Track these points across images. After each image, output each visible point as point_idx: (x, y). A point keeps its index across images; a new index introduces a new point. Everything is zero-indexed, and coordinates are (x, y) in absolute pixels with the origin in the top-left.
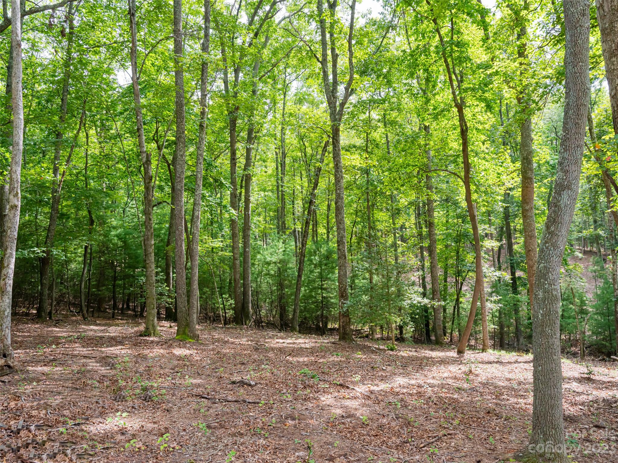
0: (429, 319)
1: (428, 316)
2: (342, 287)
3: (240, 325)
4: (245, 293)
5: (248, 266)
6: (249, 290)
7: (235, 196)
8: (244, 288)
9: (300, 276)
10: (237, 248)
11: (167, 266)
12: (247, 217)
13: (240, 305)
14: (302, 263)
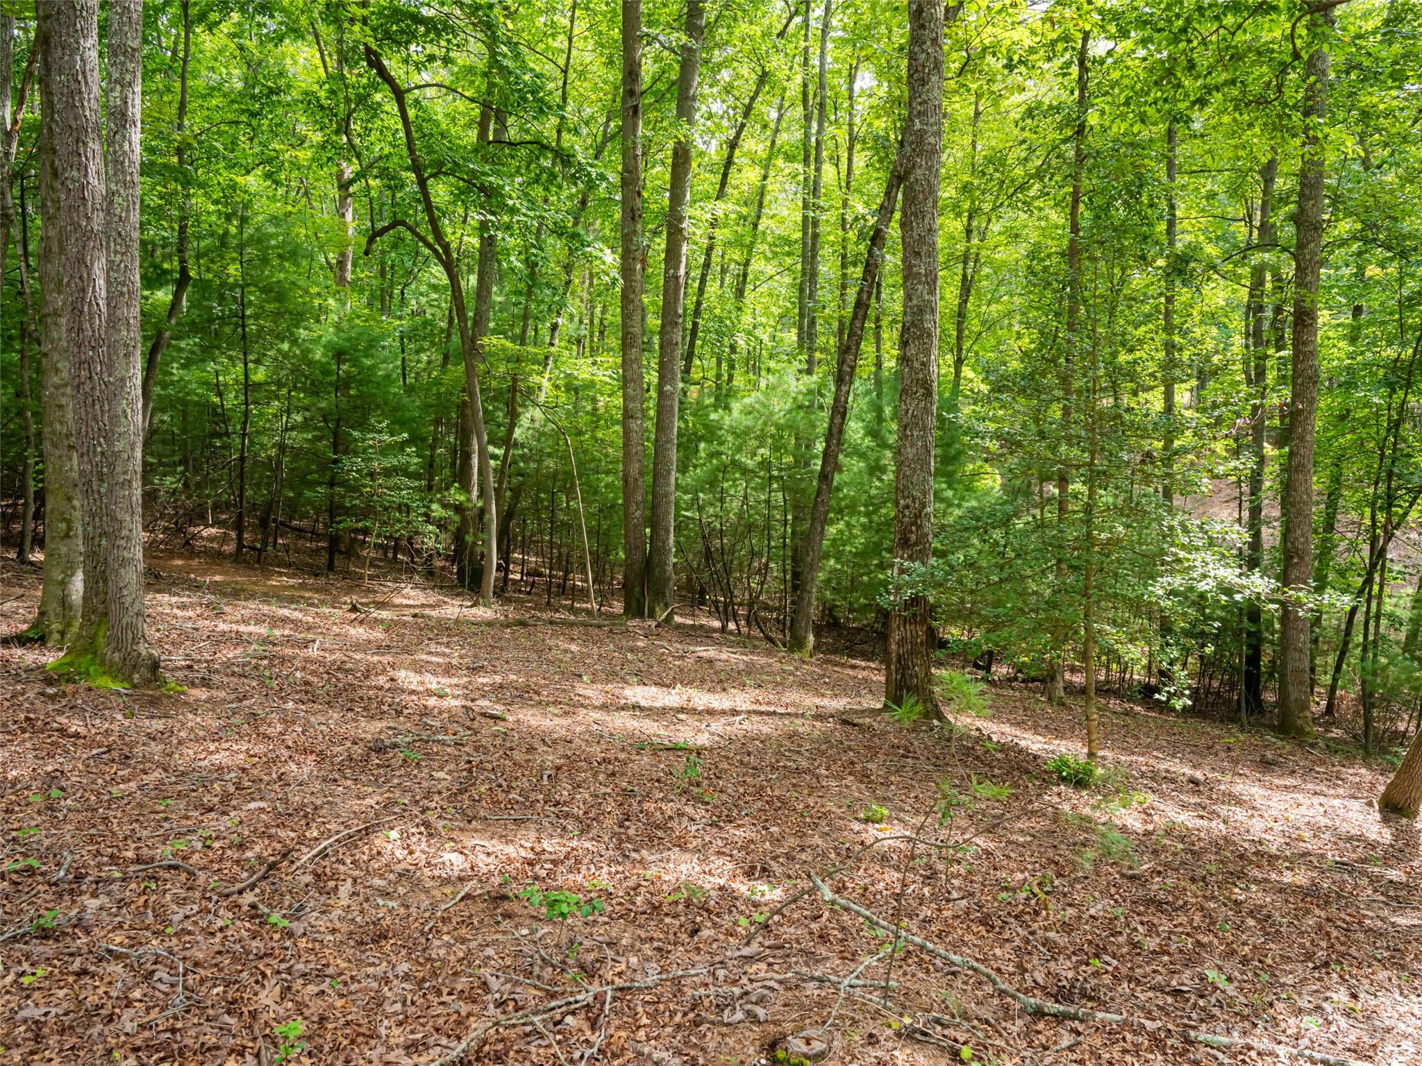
0: (1261, 640)
1: (1259, 631)
2: (907, 507)
3: (634, 617)
4: (655, 521)
5: (669, 441)
6: (669, 513)
7: (632, 214)
8: (654, 507)
9: (825, 477)
10: (633, 380)
11: (464, 435)
12: (672, 286)
13: (637, 556)
14: (835, 434)
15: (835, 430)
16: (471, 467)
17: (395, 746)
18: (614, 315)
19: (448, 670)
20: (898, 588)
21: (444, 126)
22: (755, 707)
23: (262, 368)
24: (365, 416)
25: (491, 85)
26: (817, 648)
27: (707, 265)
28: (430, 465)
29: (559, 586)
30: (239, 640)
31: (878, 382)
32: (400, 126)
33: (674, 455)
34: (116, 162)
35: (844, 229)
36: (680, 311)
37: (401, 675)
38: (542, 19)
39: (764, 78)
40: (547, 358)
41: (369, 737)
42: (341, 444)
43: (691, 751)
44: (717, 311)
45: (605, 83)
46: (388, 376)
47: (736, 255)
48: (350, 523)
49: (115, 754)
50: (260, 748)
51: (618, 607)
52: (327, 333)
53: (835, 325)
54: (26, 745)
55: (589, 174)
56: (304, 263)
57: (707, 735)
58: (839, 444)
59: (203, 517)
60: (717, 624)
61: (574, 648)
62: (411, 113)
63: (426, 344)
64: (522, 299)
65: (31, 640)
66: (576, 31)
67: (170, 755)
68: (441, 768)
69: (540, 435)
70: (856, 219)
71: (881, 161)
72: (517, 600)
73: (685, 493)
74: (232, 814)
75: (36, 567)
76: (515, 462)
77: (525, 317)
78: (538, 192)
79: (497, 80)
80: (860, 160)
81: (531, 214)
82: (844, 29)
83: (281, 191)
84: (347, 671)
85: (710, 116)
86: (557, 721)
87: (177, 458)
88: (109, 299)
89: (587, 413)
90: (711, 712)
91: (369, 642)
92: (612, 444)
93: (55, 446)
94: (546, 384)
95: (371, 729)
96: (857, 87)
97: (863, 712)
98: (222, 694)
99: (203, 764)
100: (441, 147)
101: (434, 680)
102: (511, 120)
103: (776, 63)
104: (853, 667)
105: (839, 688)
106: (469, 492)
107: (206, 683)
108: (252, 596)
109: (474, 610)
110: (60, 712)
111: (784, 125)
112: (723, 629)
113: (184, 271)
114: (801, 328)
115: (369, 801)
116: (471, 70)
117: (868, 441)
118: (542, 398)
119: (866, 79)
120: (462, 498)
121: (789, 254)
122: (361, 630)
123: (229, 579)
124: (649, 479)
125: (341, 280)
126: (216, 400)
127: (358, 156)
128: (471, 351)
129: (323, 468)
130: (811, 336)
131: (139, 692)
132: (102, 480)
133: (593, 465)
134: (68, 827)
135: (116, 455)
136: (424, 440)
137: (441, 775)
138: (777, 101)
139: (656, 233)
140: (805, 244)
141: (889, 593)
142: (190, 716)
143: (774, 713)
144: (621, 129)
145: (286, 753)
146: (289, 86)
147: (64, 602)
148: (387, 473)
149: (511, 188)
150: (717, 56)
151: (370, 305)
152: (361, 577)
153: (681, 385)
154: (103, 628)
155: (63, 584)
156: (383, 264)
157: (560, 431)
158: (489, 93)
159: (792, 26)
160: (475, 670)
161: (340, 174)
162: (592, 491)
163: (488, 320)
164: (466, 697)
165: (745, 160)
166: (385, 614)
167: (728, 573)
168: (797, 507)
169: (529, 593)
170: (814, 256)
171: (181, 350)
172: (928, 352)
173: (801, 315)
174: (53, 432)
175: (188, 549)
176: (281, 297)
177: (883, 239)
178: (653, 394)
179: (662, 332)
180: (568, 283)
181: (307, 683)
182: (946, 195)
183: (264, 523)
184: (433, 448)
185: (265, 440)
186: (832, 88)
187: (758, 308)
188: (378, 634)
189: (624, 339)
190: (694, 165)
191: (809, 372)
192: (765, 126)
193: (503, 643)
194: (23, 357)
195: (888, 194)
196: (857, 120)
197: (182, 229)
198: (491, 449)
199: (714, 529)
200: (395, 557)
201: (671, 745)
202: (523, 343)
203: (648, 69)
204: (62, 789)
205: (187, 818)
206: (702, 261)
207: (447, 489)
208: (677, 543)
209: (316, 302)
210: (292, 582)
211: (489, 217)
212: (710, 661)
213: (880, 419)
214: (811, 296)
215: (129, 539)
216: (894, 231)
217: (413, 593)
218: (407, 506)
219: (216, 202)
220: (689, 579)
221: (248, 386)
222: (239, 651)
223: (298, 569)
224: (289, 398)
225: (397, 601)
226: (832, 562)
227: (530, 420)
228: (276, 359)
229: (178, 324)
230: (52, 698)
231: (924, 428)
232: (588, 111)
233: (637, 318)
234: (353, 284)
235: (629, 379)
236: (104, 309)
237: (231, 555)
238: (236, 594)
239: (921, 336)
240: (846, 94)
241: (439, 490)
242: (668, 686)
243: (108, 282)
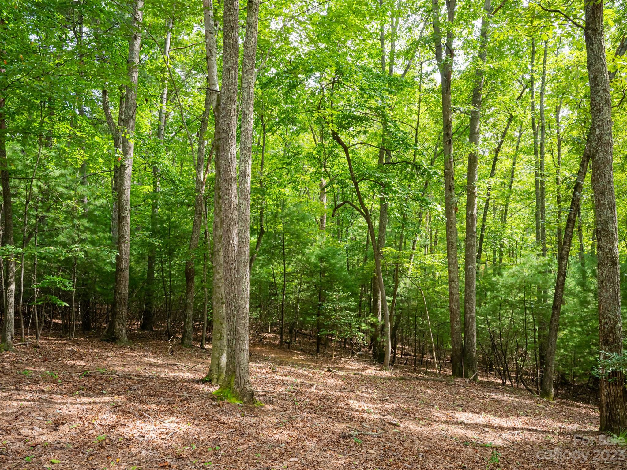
2: (606, 323)
3: (458, 377)
4: (466, 329)
5: (472, 292)
6: (473, 326)
7: (450, 188)
8: (466, 323)
9: (556, 307)
10: (453, 264)
11: (375, 292)
12: (470, 219)
13: (458, 347)
14: (560, 285)
15: (560, 284)
16: (378, 306)
17: (350, 436)
18: (442, 233)
19: (372, 400)
20: (604, 367)
21: (364, 159)
22: (525, 427)
23: (290, 266)
24: (332, 285)
25: (384, 140)
26: (556, 395)
27: (487, 207)
28: (360, 305)
29: (419, 361)
30: (283, 383)
31: (582, 257)
32: (346, 162)
33: (475, 298)
34: (241, 191)
35: (558, 184)
36: (475, 230)
37: (351, 402)
38: (406, 109)
39: (511, 119)
40: (411, 255)
41: (339, 431)
42: (322, 297)
43: (492, 448)
44: (493, 228)
45: (434, 131)
46: (341, 267)
47: (502, 201)
48: (326, 332)
49: (238, 432)
50: (294, 433)
51: (449, 372)
52: (317, 251)
53: (555, 231)
54: (205, 426)
55: (429, 172)
56: (307, 222)
57: (501, 440)
58: (563, 290)
59: (267, 329)
60: (500, 381)
61: (429, 391)
62: (351, 156)
63: (357, 252)
64: (400, 230)
65: (206, 381)
66: (421, 112)
67: (259, 434)
68: (372, 448)
69: (409, 290)
70: (565, 179)
71: (577, 150)
72: (401, 367)
73: (480, 316)
74: (284, 463)
75: (207, 350)
76: (398, 303)
77: (401, 237)
78: (406, 182)
79: (387, 137)
80: (565, 150)
81: (404, 193)
82: (552, 90)
83: (298, 193)
84: (328, 399)
85: (485, 140)
86: (424, 428)
87: (257, 305)
88: (239, 244)
89: (431, 280)
90: (502, 428)
91: (336, 386)
92: (443, 293)
93: (217, 303)
94: (411, 267)
95: (340, 427)
96: (560, 116)
97: (587, 432)
98: (278, 408)
99: (272, 439)
100: (363, 169)
101: (366, 405)
102: (393, 154)
103: (518, 111)
104: (578, 407)
105: (571, 418)
106: (377, 318)
107: (271, 402)
108: (287, 364)
109: (381, 372)
110: (218, 413)
111: (522, 138)
112: (504, 384)
113: (262, 229)
114: (537, 234)
115: (341, 462)
116: (376, 134)
117: (579, 289)
118: (409, 274)
119: (565, 111)
120: (374, 320)
121: (529, 198)
122: (332, 380)
123: (277, 356)
124: (462, 310)
125: (322, 227)
126: (273, 280)
127: (329, 176)
128: (377, 255)
129: (314, 308)
130: (543, 237)
131: (246, 405)
132: (234, 317)
133: (434, 304)
134: (222, 463)
135: (240, 306)
136: (357, 294)
137: (371, 451)
138: (519, 127)
139: (461, 195)
140: (537, 193)
141: (598, 368)
142: (266, 417)
143: (536, 430)
144: (443, 150)
145: (305, 437)
146: (302, 151)
147: (218, 366)
148: (341, 309)
149: (394, 183)
150: (488, 112)
151: (333, 236)
152: (331, 356)
153: (477, 264)
154: (233, 377)
155: (219, 358)
156: (338, 219)
157: (419, 289)
158: (383, 143)
159: (525, 93)
160: (383, 401)
161: (321, 185)
162: (434, 315)
163: (384, 240)
164: (380, 414)
165: (503, 157)
166: (342, 373)
167: (505, 355)
168: (540, 323)
169: (405, 364)
170: (543, 198)
171: (260, 260)
172: (613, 243)
173: (537, 227)
174: (217, 298)
175: (261, 343)
176: (298, 237)
177: (581, 187)
178: (462, 269)
179: (466, 240)
180: (420, 221)
181: (311, 404)
182: (615, 161)
183: (291, 332)
184: (361, 297)
185: (291, 296)
186: (547, 118)
187: (513, 225)
188: (340, 382)
189: (448, 244)
190: (478, 162)
191: (544, 255)
192: (513, 140)
193: (396, 389)
194: (204, 267)
195: (582, 165)
196: (562, 131)
197: (261, 213)
198: (387, 297)
199: (496, 334)
200: (345, 347)
201: (482, 444)
202: (400, 250)
203: (455, 123)
204: (219, 446)
205: (267, 463)
206: (484, 205)
207: (367, 316)
208: (478, 340)
209: (312, 238)
210: (303, 357)
211: (385, 196)
212: (498, 401)
213: (584, 276)
214: (542, 218)
215: (244, 341)
216: (587, 182)
217: (353, 363)
218: (350, 324)
219: (273, 200)
220: (484, 358)
221: (285, 274)
222: (284, 388)
223: (305, 352)
224: (301, 278)
225: (347, 367)
226: (562, 351)
227: (404, 283)
228: (296, 262)
229: (260, 250)
230: (215, 406)
231: (613, 282)
232: (427, 145)
233: (454, 235)
234: (326, 228)
235: (451, 263)
236: (236, 248)
237: (278, 345)
238: (281, 363)
239: (608, 235)
240: (555, 120)
241: (364, 317)
242: (478, 413)
243: (239, 238)
